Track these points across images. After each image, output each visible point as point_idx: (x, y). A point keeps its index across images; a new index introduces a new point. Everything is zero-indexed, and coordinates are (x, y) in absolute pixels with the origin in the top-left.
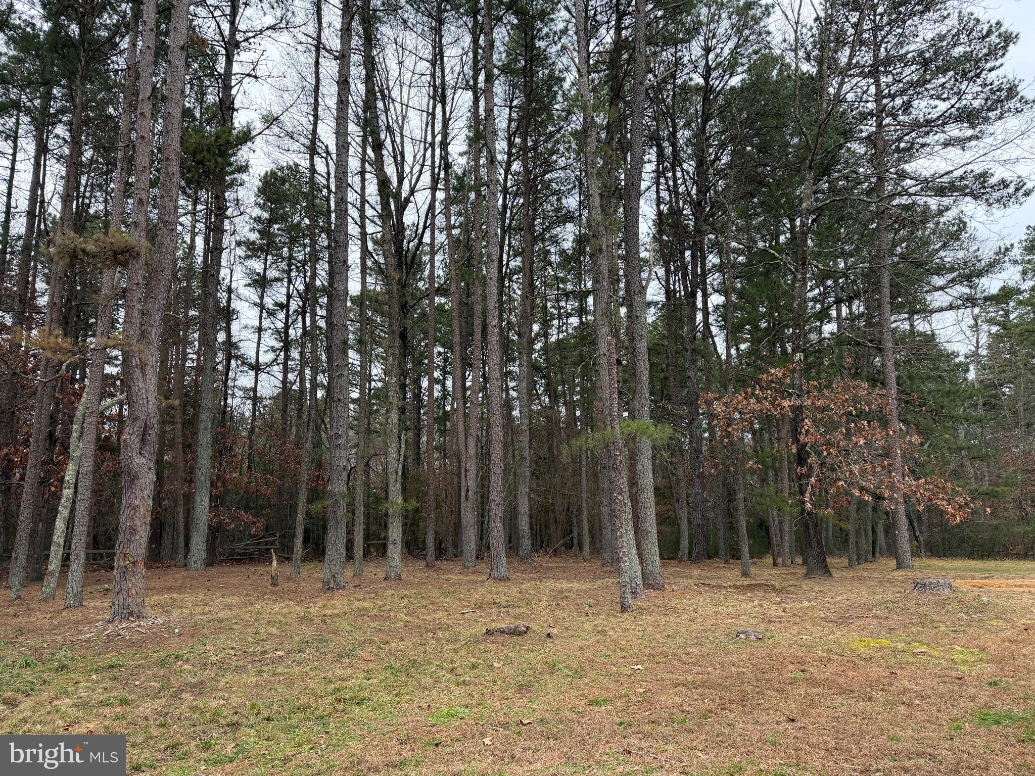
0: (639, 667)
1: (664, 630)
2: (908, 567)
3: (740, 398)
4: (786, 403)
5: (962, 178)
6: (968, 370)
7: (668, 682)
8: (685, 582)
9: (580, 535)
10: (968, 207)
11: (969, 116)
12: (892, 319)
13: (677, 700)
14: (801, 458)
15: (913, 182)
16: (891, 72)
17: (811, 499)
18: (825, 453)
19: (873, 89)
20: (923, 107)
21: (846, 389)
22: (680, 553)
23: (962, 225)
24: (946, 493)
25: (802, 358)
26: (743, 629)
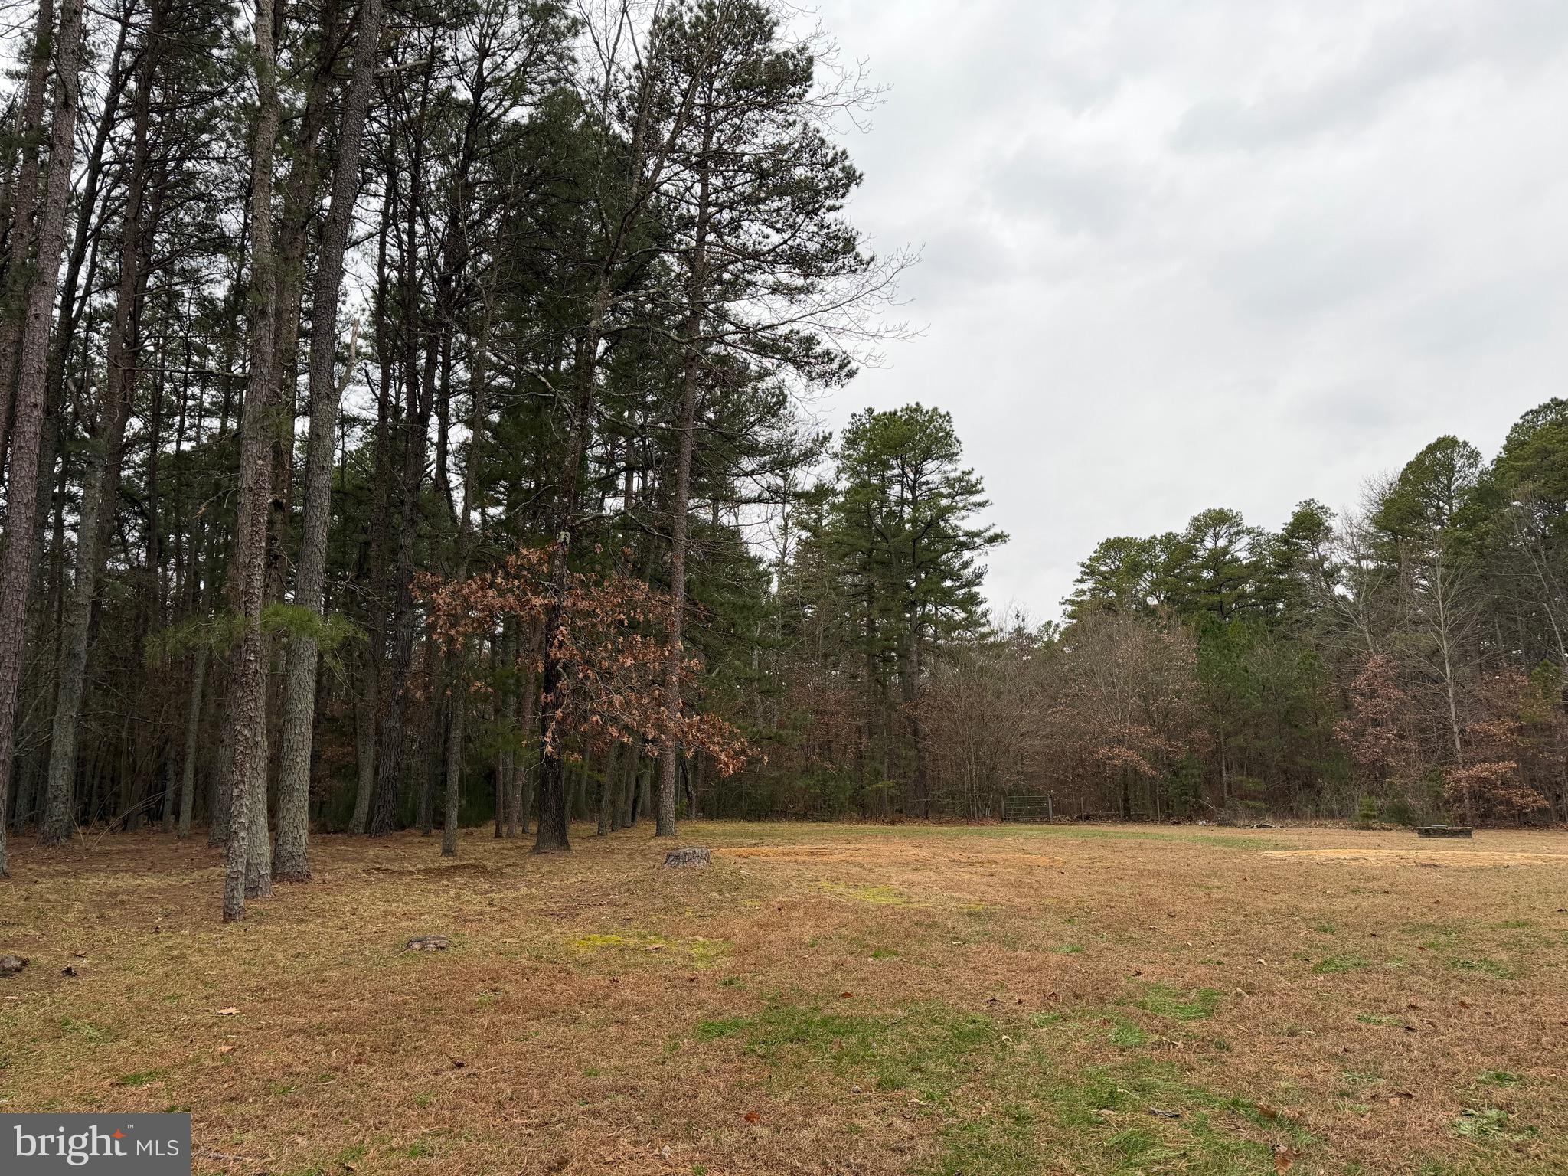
0: (233, 1010)
1: (292, 947)
2: (670, 833)
3: (474, 586)
4: (538, 601)
5: (787, 338)
6: (769, 582)
7: (278, 1030)
8: (349, 867)
9: (178, 794)
10: (790, 377)
11: (800, 260)
12: (691, 502)
13: (285, 1057)
14: (549, 681)
15: (732, 328)
16: (721, 172)
17: (554, 739)
18: (581, 675)
19: (697, 189)
20: (754, 233)
21: (620, 589)
22: (353, 822)
23: (781, 397)
24: (723, 736)
25: (568, 539)
26: (420, 935)
